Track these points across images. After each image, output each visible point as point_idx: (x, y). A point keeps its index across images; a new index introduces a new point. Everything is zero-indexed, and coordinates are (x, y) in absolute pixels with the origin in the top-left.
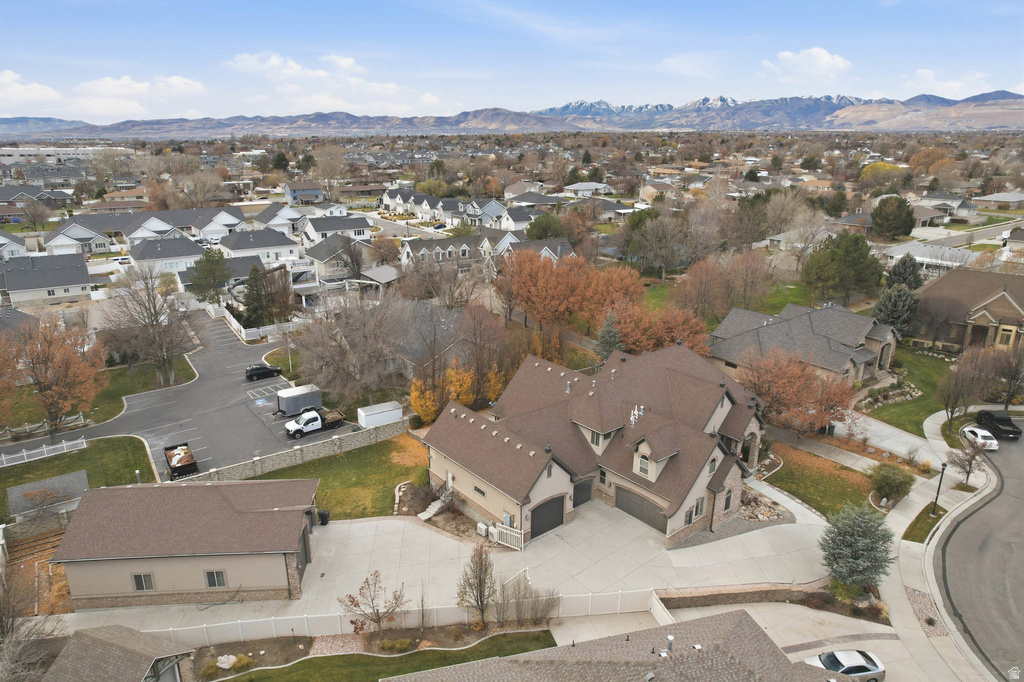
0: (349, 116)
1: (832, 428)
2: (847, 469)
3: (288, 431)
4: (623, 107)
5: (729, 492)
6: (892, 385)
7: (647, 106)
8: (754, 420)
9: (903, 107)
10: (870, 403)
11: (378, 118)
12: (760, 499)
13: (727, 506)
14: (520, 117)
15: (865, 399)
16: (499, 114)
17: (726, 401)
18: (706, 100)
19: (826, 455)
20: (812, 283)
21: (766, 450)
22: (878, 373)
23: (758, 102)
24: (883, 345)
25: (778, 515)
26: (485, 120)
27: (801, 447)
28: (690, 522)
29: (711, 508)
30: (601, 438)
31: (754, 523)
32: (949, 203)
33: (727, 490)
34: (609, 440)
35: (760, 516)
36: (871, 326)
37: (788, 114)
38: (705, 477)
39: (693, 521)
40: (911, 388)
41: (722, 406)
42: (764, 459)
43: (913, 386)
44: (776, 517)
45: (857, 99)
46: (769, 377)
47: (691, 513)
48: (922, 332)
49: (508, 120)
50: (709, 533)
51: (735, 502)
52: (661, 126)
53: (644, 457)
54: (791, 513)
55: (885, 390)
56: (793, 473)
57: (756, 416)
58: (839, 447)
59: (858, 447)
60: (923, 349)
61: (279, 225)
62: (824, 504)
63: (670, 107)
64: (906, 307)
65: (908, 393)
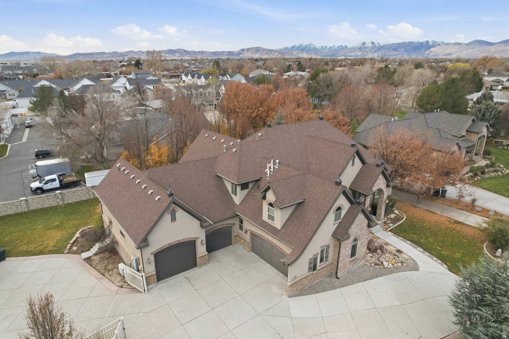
0: (185, 51)
1: (444, 192)
2: (459, 223)
3: (31, 188)
4: (322, 47)
5: (356, 240)
6: (487, 164)
7: (334, 46)
8: (381, 177)
9: (466, 46)
10: (472, 176)
11: (199, 51)
12: (385, 247)
13: (353, 254)
14: (270, 51)
15: (467, 173)
16: (260, 50)
17: (357, 160)
18: (364, 43)
19: (442, 212)
20: (424, 106)
21: (392, 206)
22: (475, 158)
23: (390, 44)
24: (479, 136)
25: (402, 262)
26: (252, 53)
27: (419, 206)
28: (314, 268)
29: (337, 255)
30: (239, 188)
31: (379, 270)
32: (501, 78)
33: (352, 238)
34: (246, 191)
35: (385, 264)
36: (470, 122)
37: (406, 50)
38: (330, 225)
39: (318, 268)
40: (500, 167)
41: (353, 164)
42: (390, 213)
43: (502, 166)
44: (400, 265)
45: (442, 42)
46: (395, 148)
47: (315, 259)
48: (502, 134)
49: (264, 53)
50: (335, 279)
51: (362, 249)
52: (341, 56)
53: (271, 204)
54: (414, 261)
55: (482, 167)
56: (414, 226)
57: (383, 173)
58: (451, 206)
59: (467, 206)
60: (503, 146)
61: (118, 87)
62: (443, 252)
63: (346, 47)
64: (492, 116)
65: (499, 171)
